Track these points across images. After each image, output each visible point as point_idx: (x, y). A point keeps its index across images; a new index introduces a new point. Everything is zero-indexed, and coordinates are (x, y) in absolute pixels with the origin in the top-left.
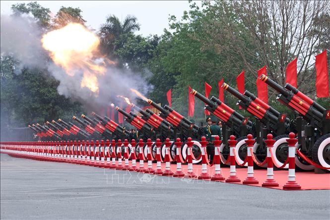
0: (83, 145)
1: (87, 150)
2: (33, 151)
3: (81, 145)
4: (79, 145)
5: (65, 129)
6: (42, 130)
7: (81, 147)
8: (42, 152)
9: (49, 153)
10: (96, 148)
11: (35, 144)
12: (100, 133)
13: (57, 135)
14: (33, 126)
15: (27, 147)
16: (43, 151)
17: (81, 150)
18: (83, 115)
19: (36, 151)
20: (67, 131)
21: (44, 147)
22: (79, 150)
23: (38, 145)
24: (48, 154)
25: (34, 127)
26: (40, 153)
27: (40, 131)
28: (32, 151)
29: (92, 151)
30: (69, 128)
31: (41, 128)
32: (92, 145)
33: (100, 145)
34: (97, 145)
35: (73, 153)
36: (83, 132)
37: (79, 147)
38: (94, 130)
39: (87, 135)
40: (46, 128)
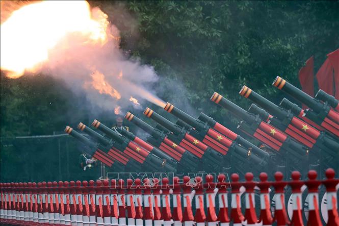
0: (249, 188)
1: (263, 207)
2: (84, 213)
3: (242, 189)
4: (235, 189)
5: (188, 136)
6: (111, 141)
7: (243, 196)
8: (112, 215)
9: (138, 217)
10: (293, 197)
11: (87, 190)
12: (305, 147)
13: (162, 158)
14: (79, 130)
15: (63, 199)
16: (117, 212)
17: (243, 204)
18: (245, 88)
19: (92, 214)
20: (196, 141)
21: (119, 197)
22: (234, 206)
23: (98, 191)
24: (131, 220)
25: (86, 131)
26: (107, 219)
27: (105, 144)
28: (78, 213)
29: (279, 206)
30: (200, 134)
31: (109, 135)
32: (278, 188)
33: (304, 188)
34: (296, 188)
35: (215, 216)
36: (246, 146)
37: (234, 196)
38: (284, 137)
39: (261, 155)
40: (123, 133)
